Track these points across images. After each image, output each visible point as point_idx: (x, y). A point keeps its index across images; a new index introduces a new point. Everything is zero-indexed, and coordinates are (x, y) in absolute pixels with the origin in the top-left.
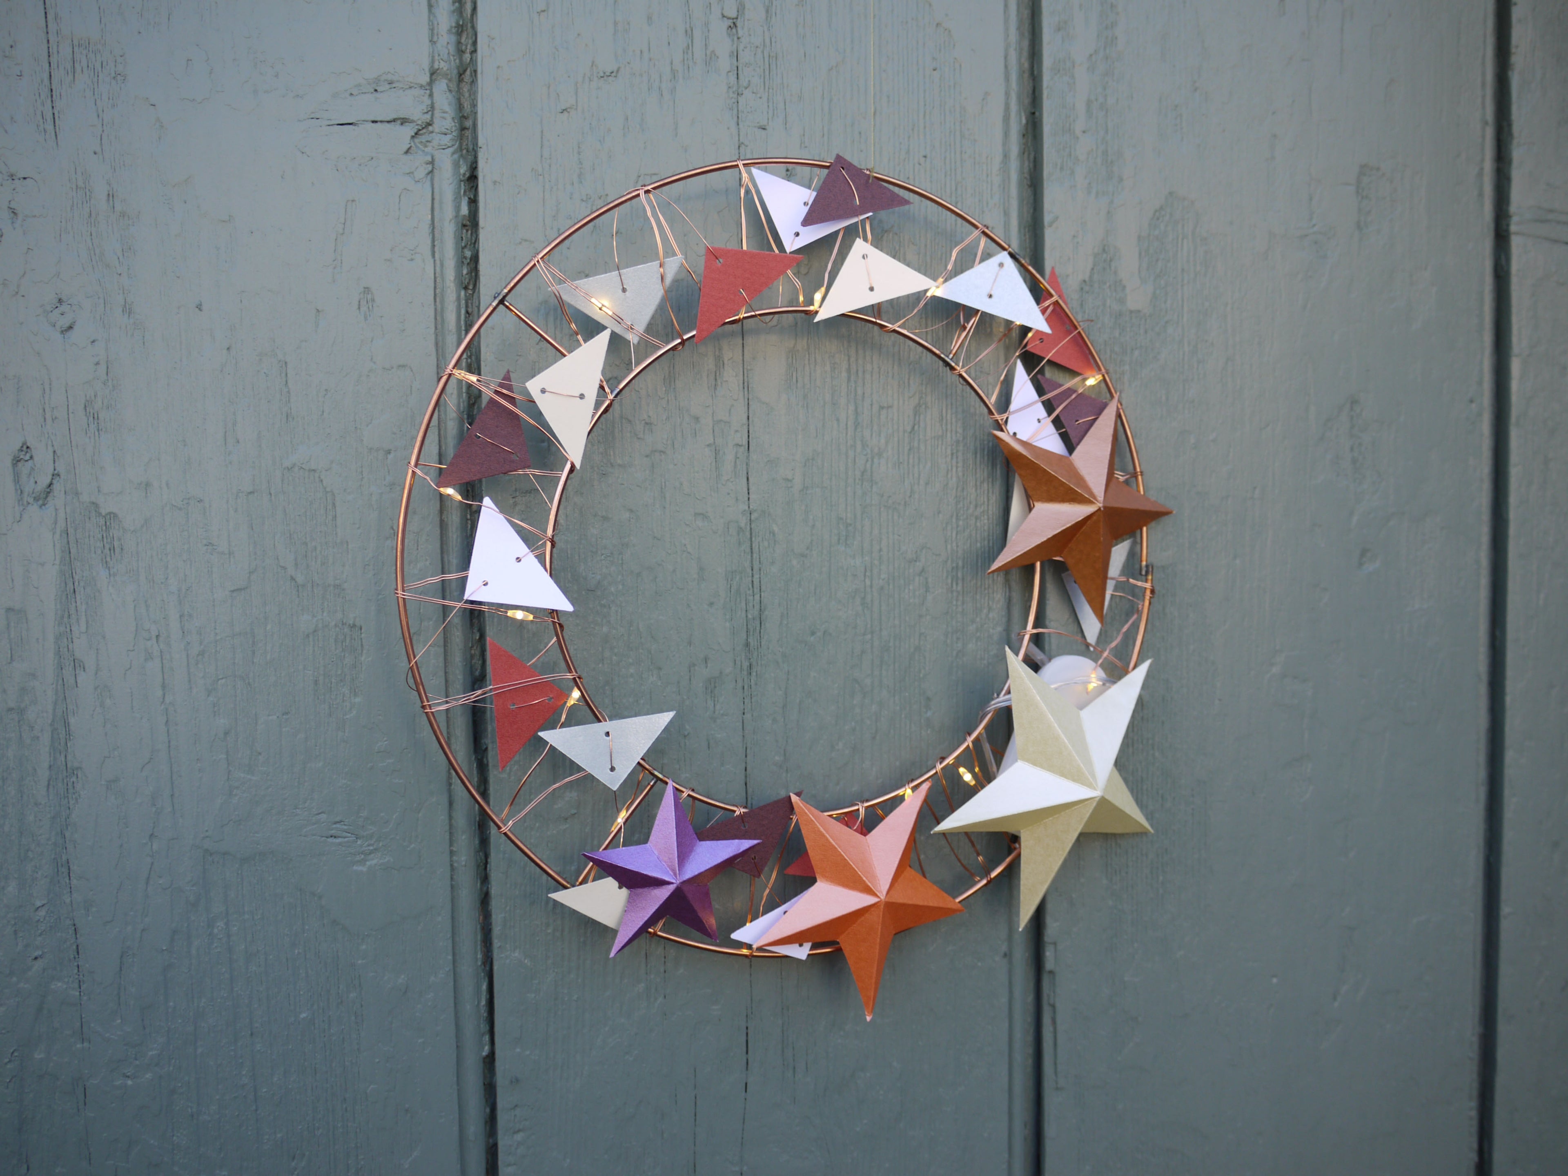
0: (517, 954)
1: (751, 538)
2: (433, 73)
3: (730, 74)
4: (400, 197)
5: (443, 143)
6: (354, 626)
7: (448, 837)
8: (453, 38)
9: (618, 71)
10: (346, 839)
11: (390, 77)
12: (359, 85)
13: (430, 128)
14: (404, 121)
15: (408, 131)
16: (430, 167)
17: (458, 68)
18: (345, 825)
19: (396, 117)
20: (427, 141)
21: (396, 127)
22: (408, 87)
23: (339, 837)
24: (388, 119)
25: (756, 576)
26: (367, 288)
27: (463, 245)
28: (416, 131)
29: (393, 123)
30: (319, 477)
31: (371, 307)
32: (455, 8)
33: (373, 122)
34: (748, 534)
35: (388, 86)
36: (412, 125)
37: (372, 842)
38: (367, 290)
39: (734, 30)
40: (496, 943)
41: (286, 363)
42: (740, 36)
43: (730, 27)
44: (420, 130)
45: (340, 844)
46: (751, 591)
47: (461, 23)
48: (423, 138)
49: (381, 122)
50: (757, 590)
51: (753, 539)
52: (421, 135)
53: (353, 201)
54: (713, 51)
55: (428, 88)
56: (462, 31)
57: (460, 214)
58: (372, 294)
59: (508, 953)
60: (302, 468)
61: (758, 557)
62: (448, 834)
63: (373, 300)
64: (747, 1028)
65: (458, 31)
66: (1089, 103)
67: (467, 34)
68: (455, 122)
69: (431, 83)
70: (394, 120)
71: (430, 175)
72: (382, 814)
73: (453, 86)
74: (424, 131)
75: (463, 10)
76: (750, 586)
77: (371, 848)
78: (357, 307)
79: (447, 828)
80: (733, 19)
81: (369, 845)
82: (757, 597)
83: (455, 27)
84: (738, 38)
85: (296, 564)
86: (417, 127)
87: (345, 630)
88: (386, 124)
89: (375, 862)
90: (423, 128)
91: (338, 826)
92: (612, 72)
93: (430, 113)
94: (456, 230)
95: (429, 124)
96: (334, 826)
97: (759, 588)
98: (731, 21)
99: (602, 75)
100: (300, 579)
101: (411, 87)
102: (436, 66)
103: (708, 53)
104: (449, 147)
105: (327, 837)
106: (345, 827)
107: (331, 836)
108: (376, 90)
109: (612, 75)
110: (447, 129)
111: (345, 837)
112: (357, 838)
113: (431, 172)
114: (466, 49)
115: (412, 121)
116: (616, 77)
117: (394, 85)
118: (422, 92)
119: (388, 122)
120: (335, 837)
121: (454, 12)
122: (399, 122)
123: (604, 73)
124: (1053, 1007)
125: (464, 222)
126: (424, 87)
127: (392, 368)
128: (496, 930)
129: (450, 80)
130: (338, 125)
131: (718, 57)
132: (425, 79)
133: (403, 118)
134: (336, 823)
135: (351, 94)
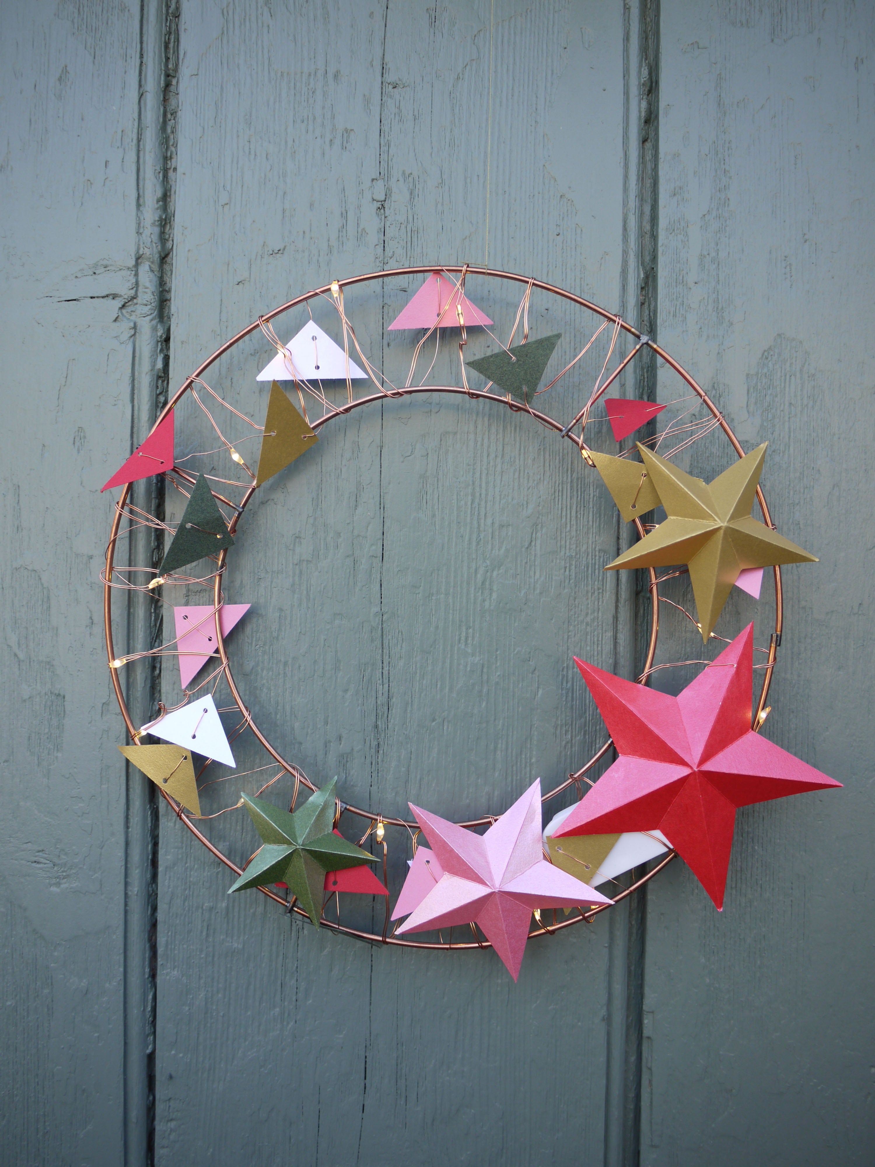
0: (176, 972)
1: (382, 635)
2: (138, 258)
3: (377, 246)
4: (108, 355)
5: (143, 312)
6: (59, 695)
7: (123, 871)
8: (157, 230)
9: (284, 249)
10: (45, 866)
11: (105, 262)
12: (82, 270)
13: (135, 301)
14: (115, 296)
15: (118, 303)
16: (132, 332)
17: (160, 253)
18: (46, 854)
19: (108, 293)
20: (132, 311)
21: (109, 301)
22: (118, 269)
23: (41, 863)
24: (103, 295)
25: (386, 668)
26: (81, 428)
27: (158, 392)
28: (123, 303)
29: (106, 298)
30: (39, 576)
31: (83, 442)
32: (158, 205)
33: (92, 298)
34: (380, 632)
35: (104, 270)
36: (120, 299)
37: (66, 869)
38: (80, 429)
39: (382, 211)
40: (160, 961)
41: (19, 486)
42: (386, 215)
43: (379, 208)
44: (127, 303)
45: (41, 869)
46: (381, 681)
47: (164, 217)
48: (129, 309)
49: (98, 297)
50: (386, 681)
51: (384, 637)
52: (129, 306)
53: (74, 359)
54: (364, 229)
55: (133, 269)
56: (165, 224)
57: (156, 368)
58: (84, 432)
59: (169, 970)
60: (26, 568)
61: (388, 652)
62: (123, 868)
63: (85, 437)
64: (366, 1057)
65: (161, 223)
66: (702, 257)
67: (170, 226)
68: (154, 295)
69: (137, 265)
70: (107, 296)
71: (133, 337)
72: (74, 847)
73: (156, 267)
74: (130, 303)
75: (168, 207)
76: (381, 677)
77: (64, 874)
78: (73, 443)
79: (123, 863)
80: (381, 201)
81: (63, 872)
82: (386, 686)
83: (158, 221)
84: (385, 217)
85: (19, 644)
86: (124, 300)
87: (53, 697)
88: (101, 299)
89: (66, 885)
90: (129, 301)
91: (40, 854)
92: (279, 250)
93: (135, 289)
94: (151, 381)
95: (133, 298)
96: (37, 854)
97: (388, 679)
98: (380, 203)
99: (271, 253)
100: (21, 656)
101: (120, 270)
102: (141, 252)
103: (360, 230)
104: (148, 315)
105: (32, 862)
106: (46, 856)
107: (35, 862)
108: (95, 273)
109: (280, 252)
110: (147, 301)
111: (45, 864)
112: (54, 865)
113: (134, 335)
114: (170, 237)
115: (121, 296)
116: (282, 253)
117: (108, 269)
118: (129, 272)
119: (103, 297)
120: (38, 863)
121: (157, 209)
122: (111, 297)
123: (273, 251)
124: (650, 1069)
125: (160, 374)
126: (130, 268)
127: (96, 491)
128: (160, 951)
129: (153, 262)
130: (65, 301)
131: (367, 234)
132: (132, 262)
133: (114, 294)
134: (39, 851)
135: (76, 277)
